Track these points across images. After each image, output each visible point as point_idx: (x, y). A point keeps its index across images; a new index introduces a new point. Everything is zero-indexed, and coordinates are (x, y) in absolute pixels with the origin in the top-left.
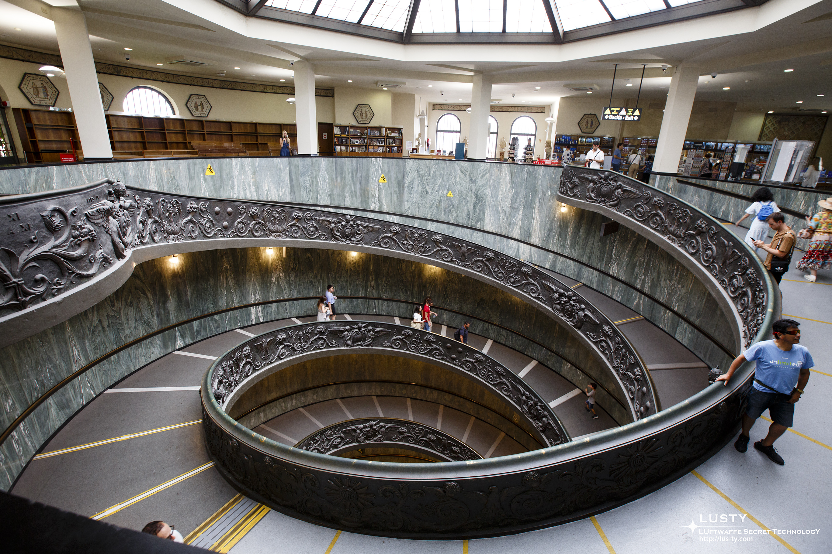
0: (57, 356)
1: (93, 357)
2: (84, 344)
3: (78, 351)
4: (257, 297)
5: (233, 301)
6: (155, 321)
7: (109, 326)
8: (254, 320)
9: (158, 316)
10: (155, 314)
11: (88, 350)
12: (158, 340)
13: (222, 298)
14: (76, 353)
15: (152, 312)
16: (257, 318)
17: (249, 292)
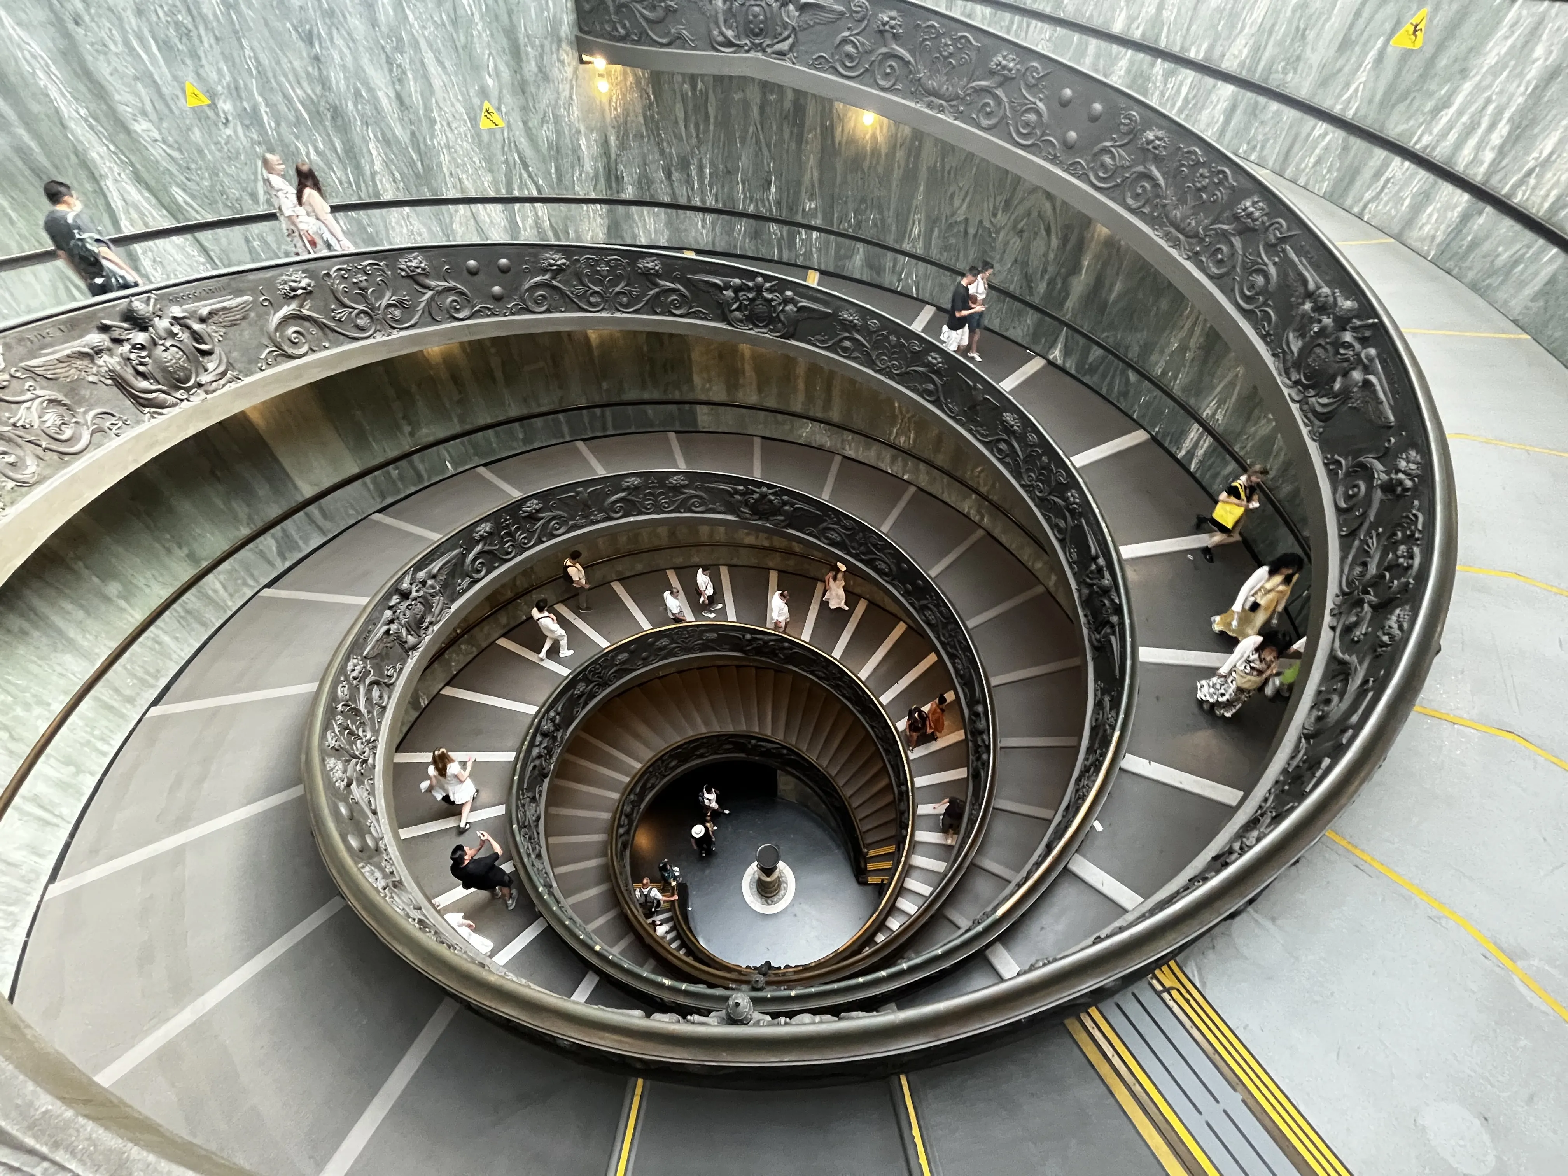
0: (891, 214)
1: (934, 254)
2: (932, 231)
3: (920, 231)
4: (1219, 416)
5: (1175, 377)
6: (1042, 287)
7: (975, 236)
8: (1183, 453)
9: (1048, 284)
10: (1046, 277)
11: (933, 242)
12: (1031, 318)
13: (1162, 352)
14: (916, 230)
15: (1045, 271)
16: (1191, 454)
17: (1213, 388)
